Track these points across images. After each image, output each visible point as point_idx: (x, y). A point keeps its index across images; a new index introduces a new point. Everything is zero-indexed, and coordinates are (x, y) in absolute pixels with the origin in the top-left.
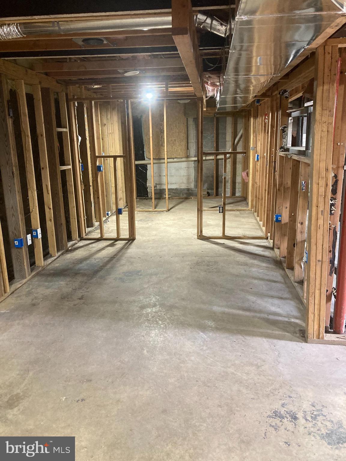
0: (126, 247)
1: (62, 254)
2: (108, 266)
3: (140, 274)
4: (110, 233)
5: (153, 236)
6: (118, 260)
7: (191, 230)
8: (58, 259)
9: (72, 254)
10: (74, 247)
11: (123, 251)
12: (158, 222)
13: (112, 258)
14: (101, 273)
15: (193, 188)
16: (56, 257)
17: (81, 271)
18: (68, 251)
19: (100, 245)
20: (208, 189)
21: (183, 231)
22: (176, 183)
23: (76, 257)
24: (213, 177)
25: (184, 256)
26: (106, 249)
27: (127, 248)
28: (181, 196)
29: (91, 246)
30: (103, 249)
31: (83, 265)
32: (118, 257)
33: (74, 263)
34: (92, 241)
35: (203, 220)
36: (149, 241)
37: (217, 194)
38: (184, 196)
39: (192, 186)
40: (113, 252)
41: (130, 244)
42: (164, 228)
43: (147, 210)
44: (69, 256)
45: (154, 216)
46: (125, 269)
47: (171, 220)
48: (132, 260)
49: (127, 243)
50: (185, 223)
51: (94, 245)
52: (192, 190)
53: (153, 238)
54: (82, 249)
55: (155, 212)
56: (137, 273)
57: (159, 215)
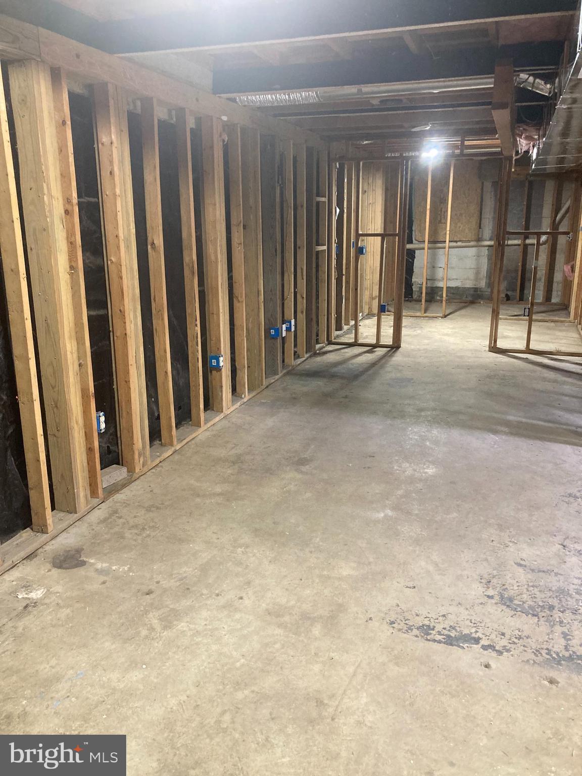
0: (389, 354)
1: (310, 357)
2: (370, 372)
3: (412, 381)
4: (365, 338)
5: (424, 345)
6: (382, 367)
7: (479, 341)
8: (307, 361)
9: (321, 357)
10: (322, 350)
11: (386, 358)
12: (430, 330)
13: (374, 364)
14: (363, 378)
15: (484, 287)
16: (304, 359)
17: (338, 374)
18: (315, 354)
19: (355, 351)
20: (507, 290)
21: (467, 342)
22: (457, 279)
23: (328, 361)
24: (516, 271)
25: (469, 367)
26: (364, 355)
27: (391, 356)
28: (464, 299)
29: (343, 351)
30: (360, 354)
31: (340, 369)
32: (380, 364)
33: (327, 366)
34: (344, 346)
35: (499, 331)
36: (419, 350)
37: (522, 299)
38: (467, 299)
39: (483, 284)
40: (373, 359)
41: (394, 352)
42: (439, 337)
43: (412, 314)
44: (319, 359)
45: (423, 322)
46: (393, 375)
47: (449, 328)
48: (400, 368)
49: (389, 351)
50: (470, 333)
51: (346, 350)
52: (482, 290)
53: (425, 347)
54: (333, 353)
55: (425, 318)
56: (410, 380)
57: (430, 321)
